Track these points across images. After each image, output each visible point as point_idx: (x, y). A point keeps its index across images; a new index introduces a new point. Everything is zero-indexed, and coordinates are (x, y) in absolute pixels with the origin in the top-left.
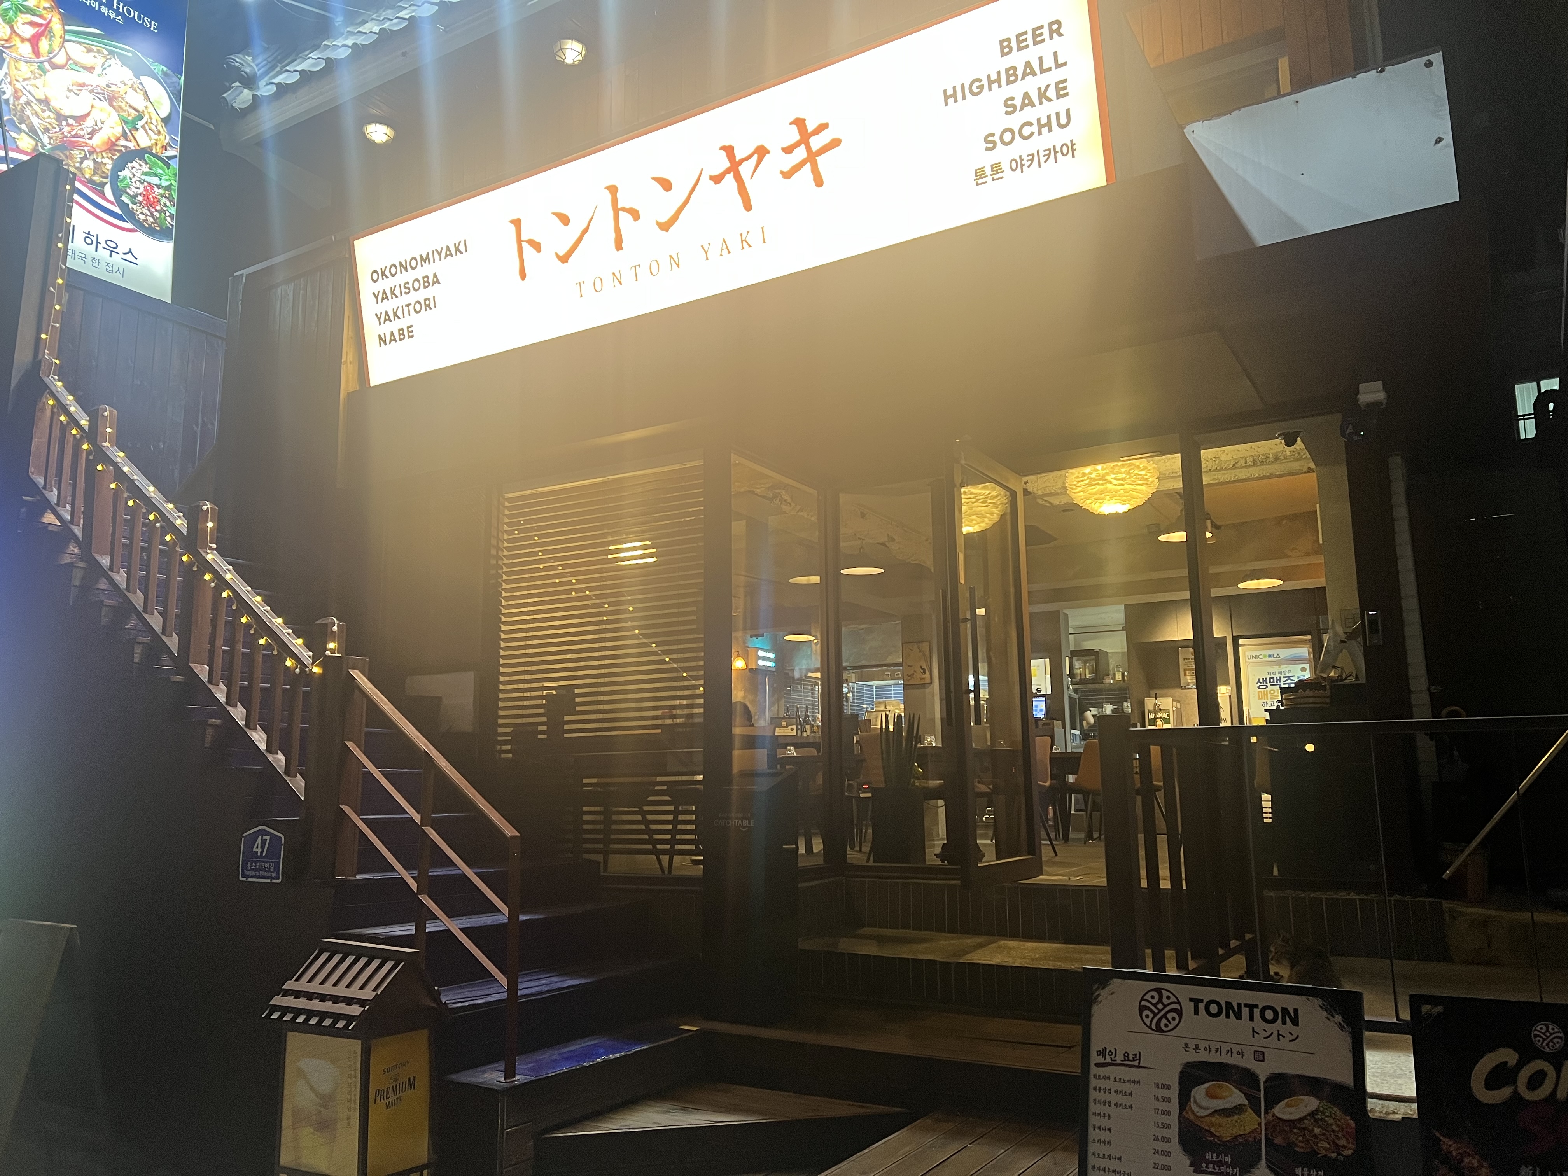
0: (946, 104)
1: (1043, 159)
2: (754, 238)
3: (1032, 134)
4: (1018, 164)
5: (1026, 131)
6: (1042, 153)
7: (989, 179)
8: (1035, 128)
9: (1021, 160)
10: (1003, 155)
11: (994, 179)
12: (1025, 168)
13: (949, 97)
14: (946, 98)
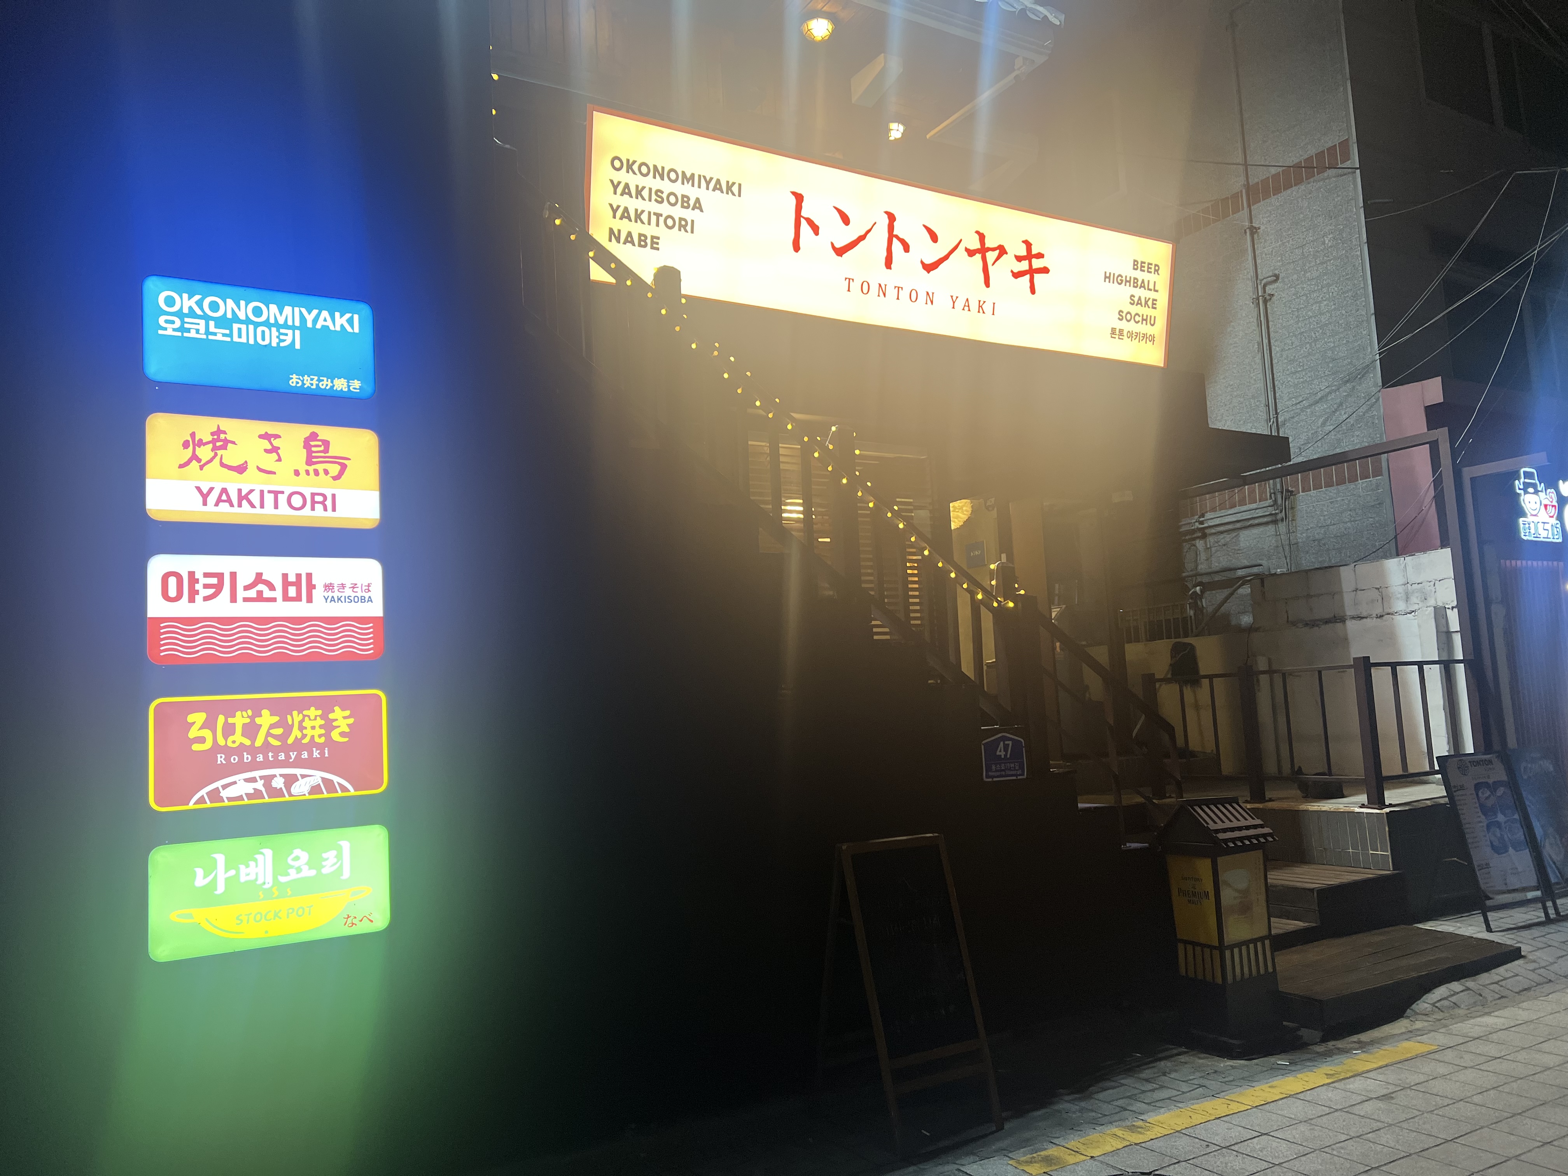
0: (1105, 281)
1: (1141, 338)
2: (988, 307)
3: (1139, 321)
4: (1131, 335)
5: (1137, 318)
6: (1141, 335)
7: (1117, 337)
8: (1140, 319)
9: (1132, 334)
10: (1127, 326)
11: (1119, 338)
12: (1133, 339)
13: (1107, 277)
14: (1106, 277)
